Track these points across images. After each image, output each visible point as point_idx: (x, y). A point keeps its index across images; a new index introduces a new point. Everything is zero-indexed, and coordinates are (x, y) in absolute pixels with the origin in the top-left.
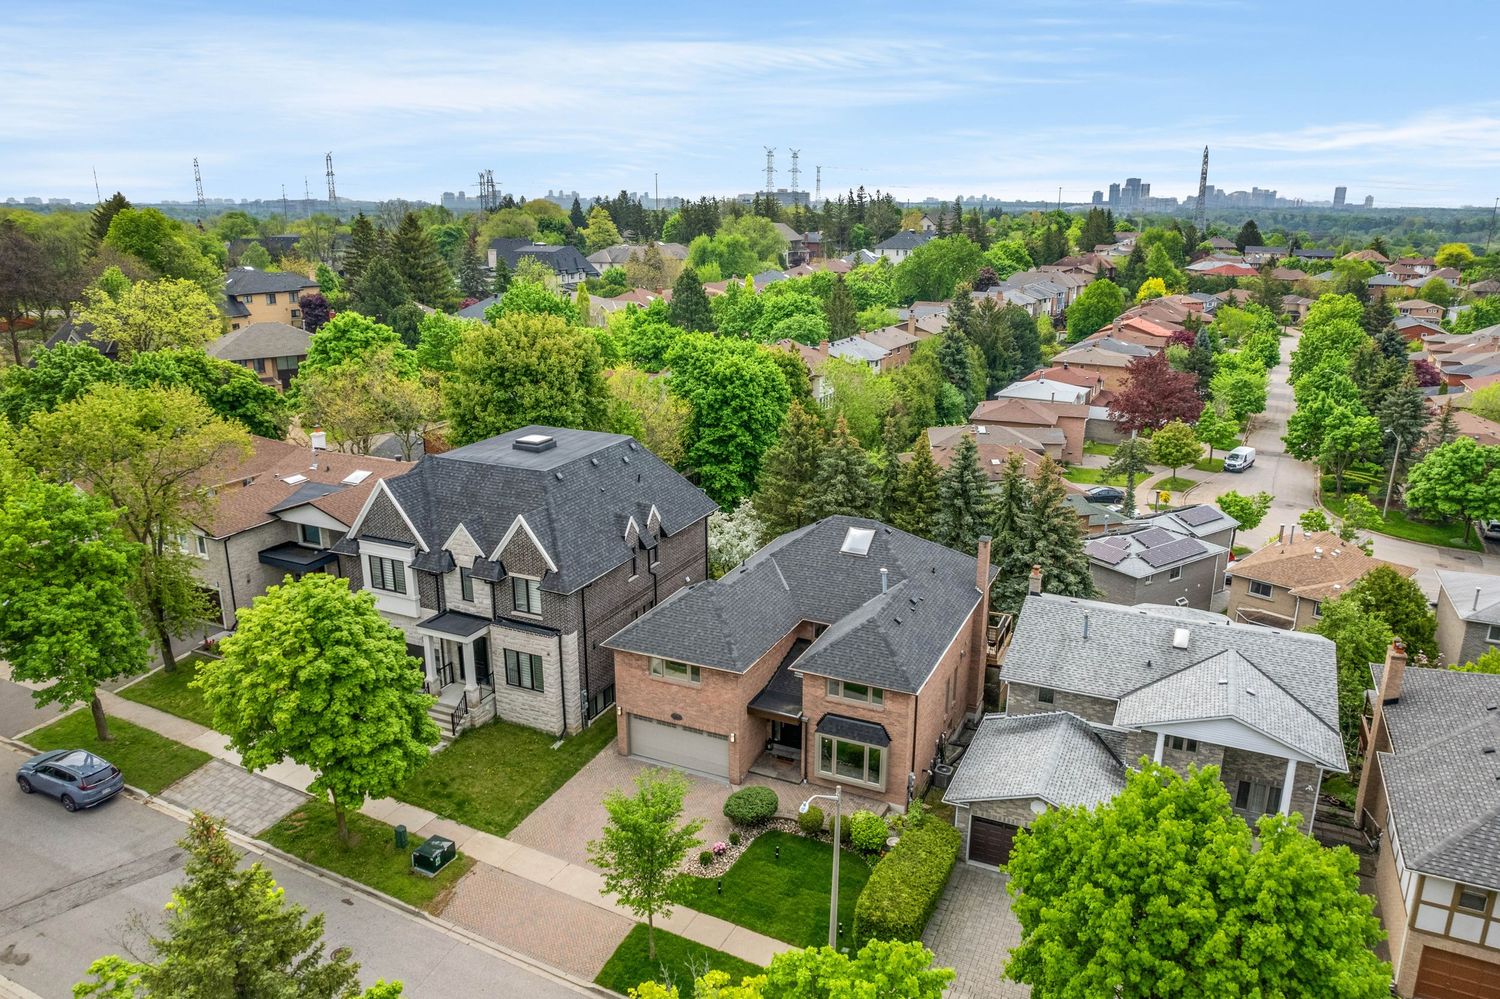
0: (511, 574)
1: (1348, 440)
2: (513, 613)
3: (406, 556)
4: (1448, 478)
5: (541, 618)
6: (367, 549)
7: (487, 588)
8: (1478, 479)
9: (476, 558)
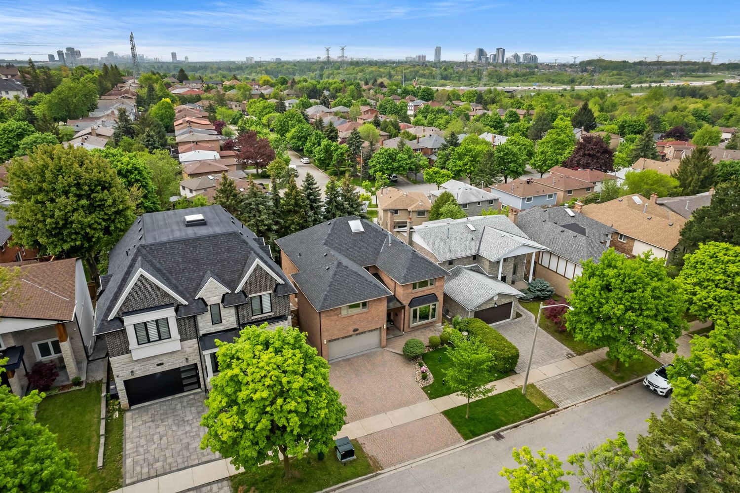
0: (250, 296)
1: (342, 154)
2: (253, 318)
3: (169, 313)
4: (387, 162)
5: (273, 313)
6: (130, 321)
7: (233, 311)
8: (394, 160)
9: (224, 295)
